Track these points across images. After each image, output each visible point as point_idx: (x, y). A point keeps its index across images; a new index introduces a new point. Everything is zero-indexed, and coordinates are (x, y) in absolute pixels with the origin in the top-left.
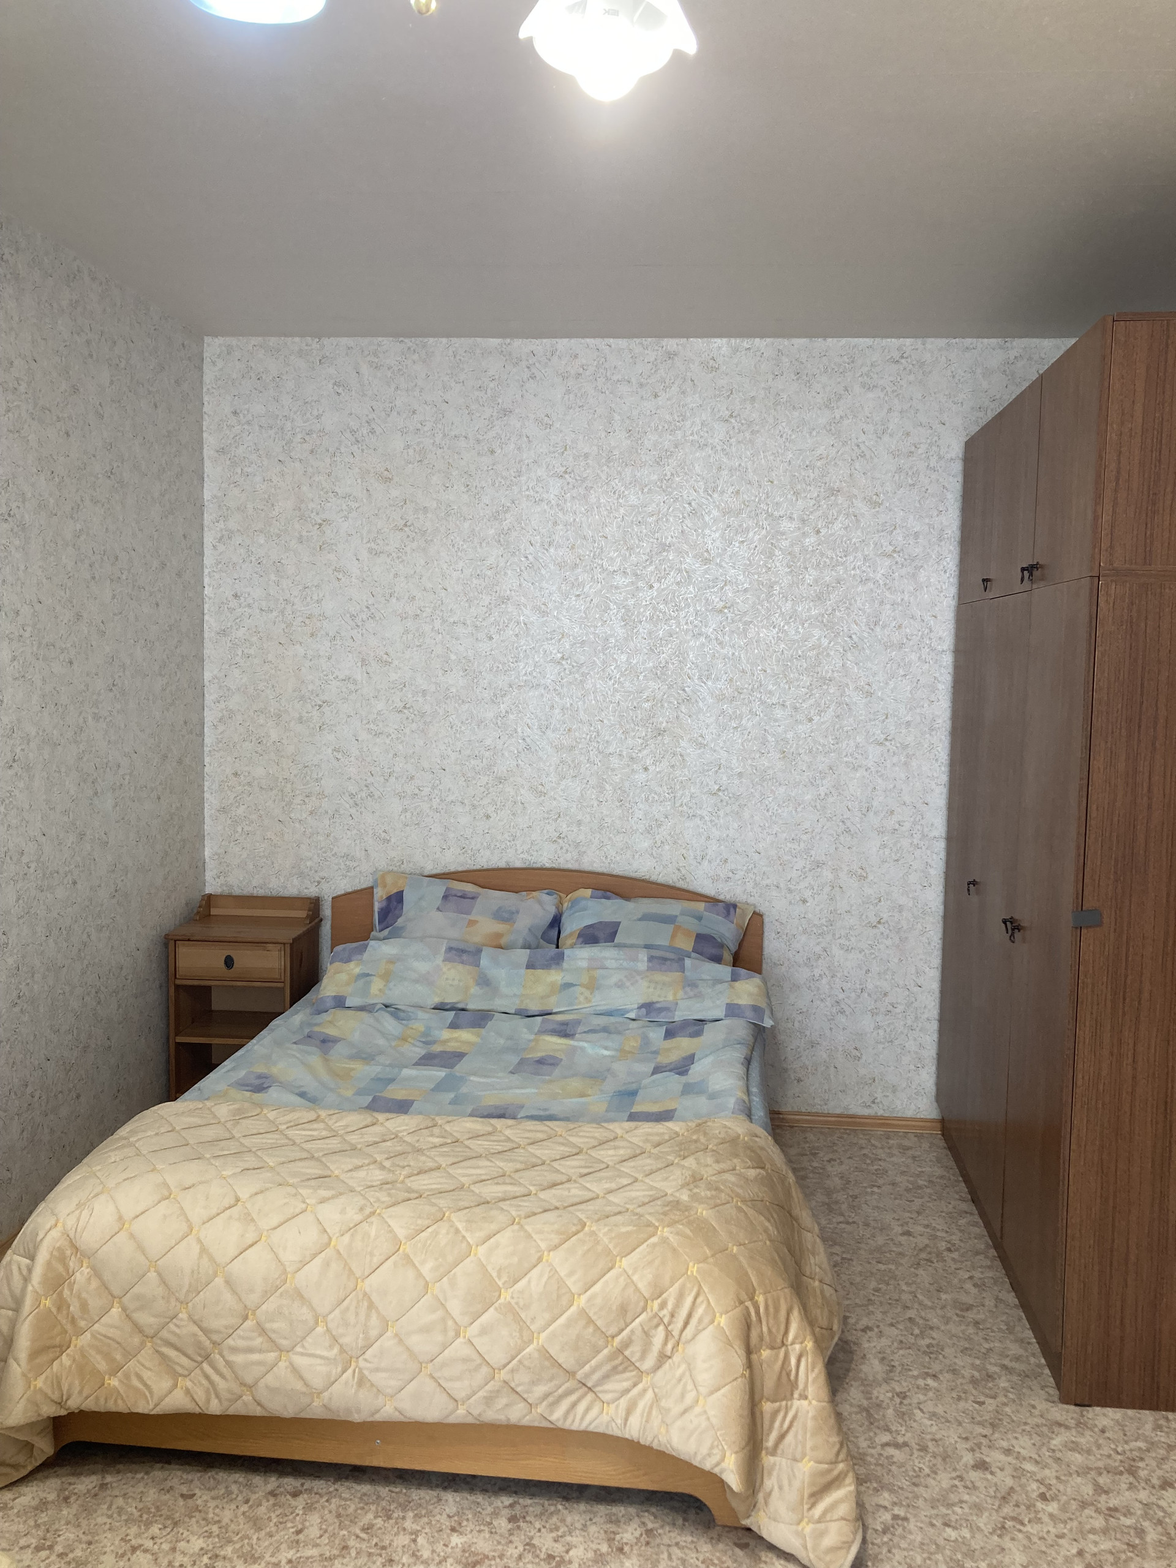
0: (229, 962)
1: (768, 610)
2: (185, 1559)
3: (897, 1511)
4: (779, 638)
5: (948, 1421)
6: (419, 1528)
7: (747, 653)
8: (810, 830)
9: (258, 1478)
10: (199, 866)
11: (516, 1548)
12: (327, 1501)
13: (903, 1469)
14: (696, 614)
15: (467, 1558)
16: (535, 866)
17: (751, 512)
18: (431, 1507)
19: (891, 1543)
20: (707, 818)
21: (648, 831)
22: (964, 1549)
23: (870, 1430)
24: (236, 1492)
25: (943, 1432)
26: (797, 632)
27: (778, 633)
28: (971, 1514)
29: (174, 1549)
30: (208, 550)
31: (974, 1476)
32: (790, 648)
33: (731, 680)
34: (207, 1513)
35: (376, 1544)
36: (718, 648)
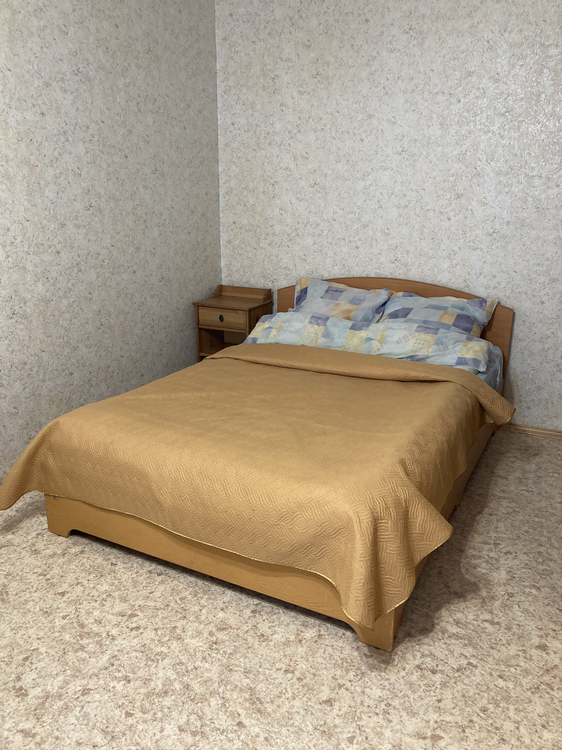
0: (221, 318)
1: (536, 112)
2: (96, 594)
3: (472, 661)
4: (542, 131)
5: (534, 616)
6: (206, 604)
7: (518, 143)
8: (550, 258)
9: (148, 563)
10: (218, 271)
11: (248, 626)
12: (172, 581)
13: (489, 637)
14: (487, 118)
15: (221, 625)
16: (382, 276)
17: (529, 44)
18: (218, 596)
19: (459, 678)
20: (485, 250)
21: (449, 257)
22: (505, 694)
23: (479, 610)
24: (135, 567)
25: (527, 622)
26: (555, 126)
27: (541, 127)
28: (520, 675)
29: (94, 587)
30: (219, 99)
31: (534, 652)
32: (549, 138)
33: (507, 161)
34: (117, 574)
35: (182, 608)
36: (500, 140)
